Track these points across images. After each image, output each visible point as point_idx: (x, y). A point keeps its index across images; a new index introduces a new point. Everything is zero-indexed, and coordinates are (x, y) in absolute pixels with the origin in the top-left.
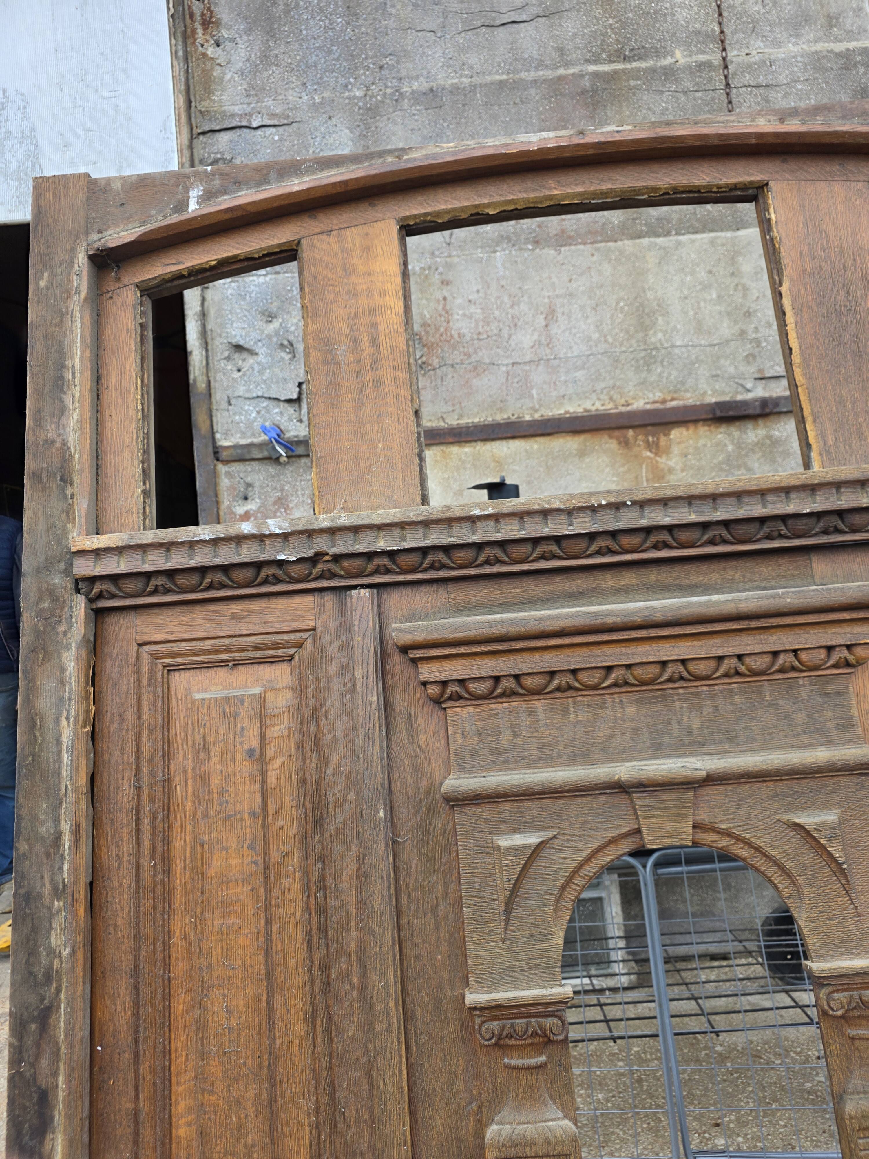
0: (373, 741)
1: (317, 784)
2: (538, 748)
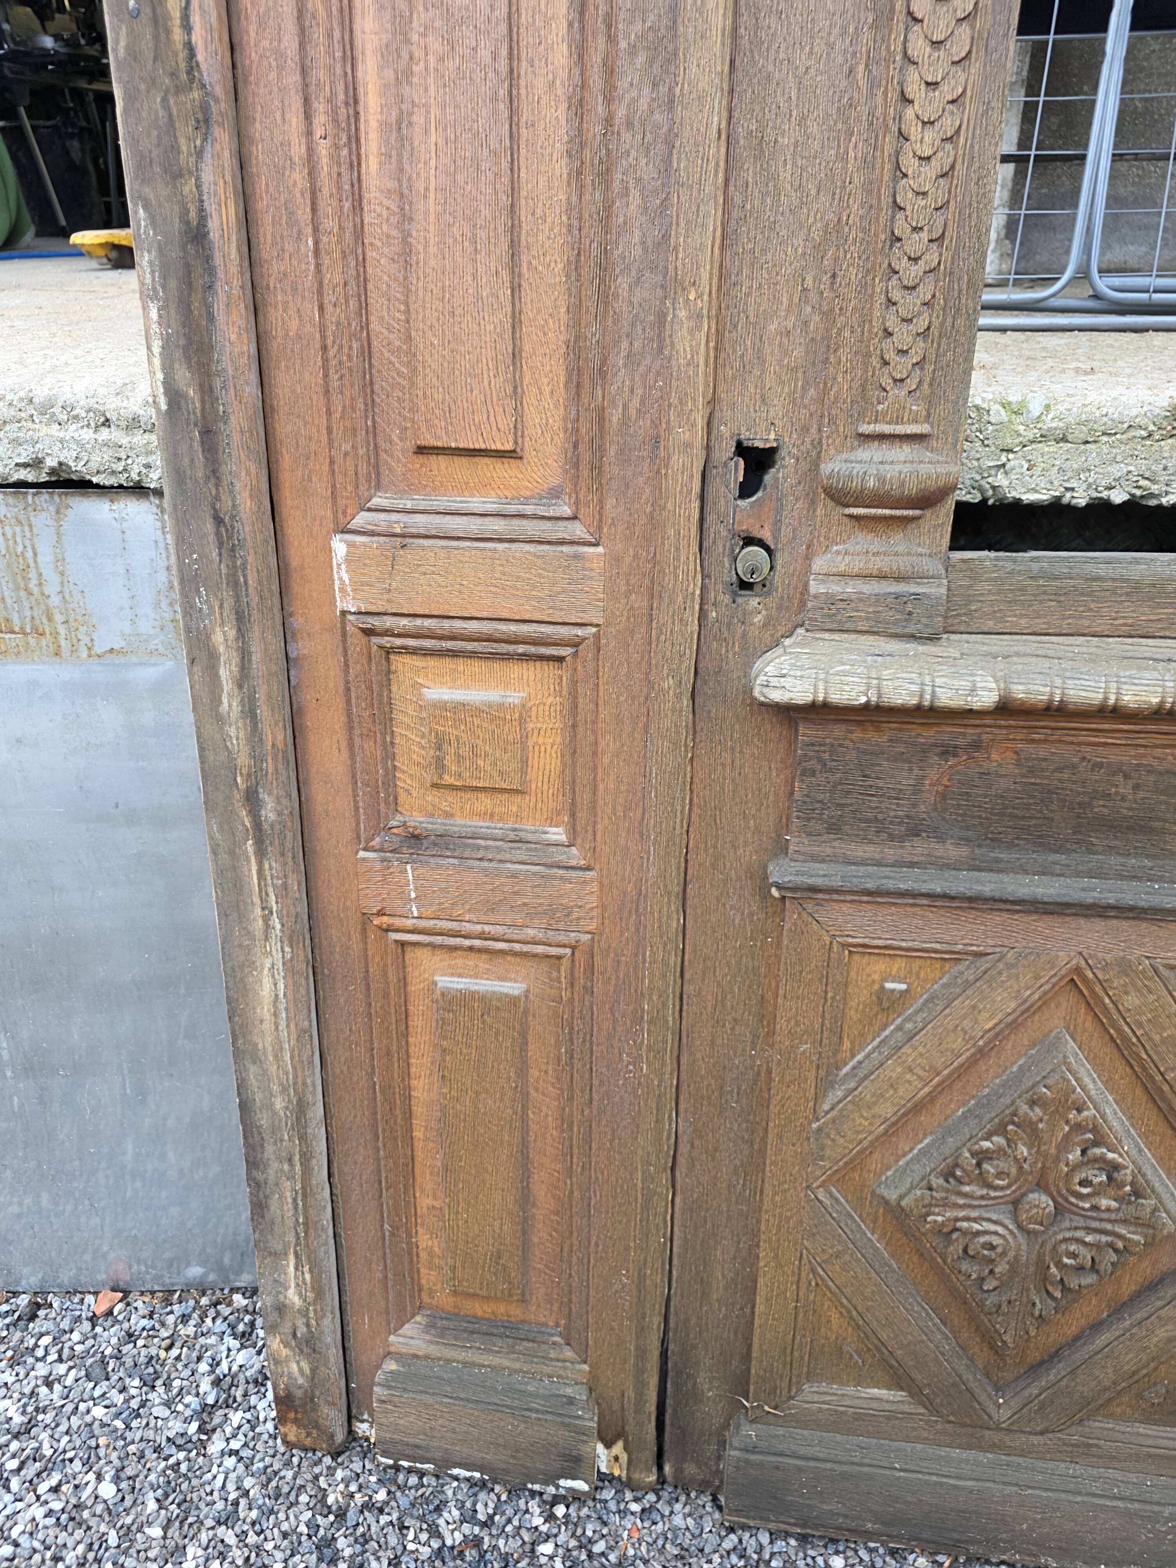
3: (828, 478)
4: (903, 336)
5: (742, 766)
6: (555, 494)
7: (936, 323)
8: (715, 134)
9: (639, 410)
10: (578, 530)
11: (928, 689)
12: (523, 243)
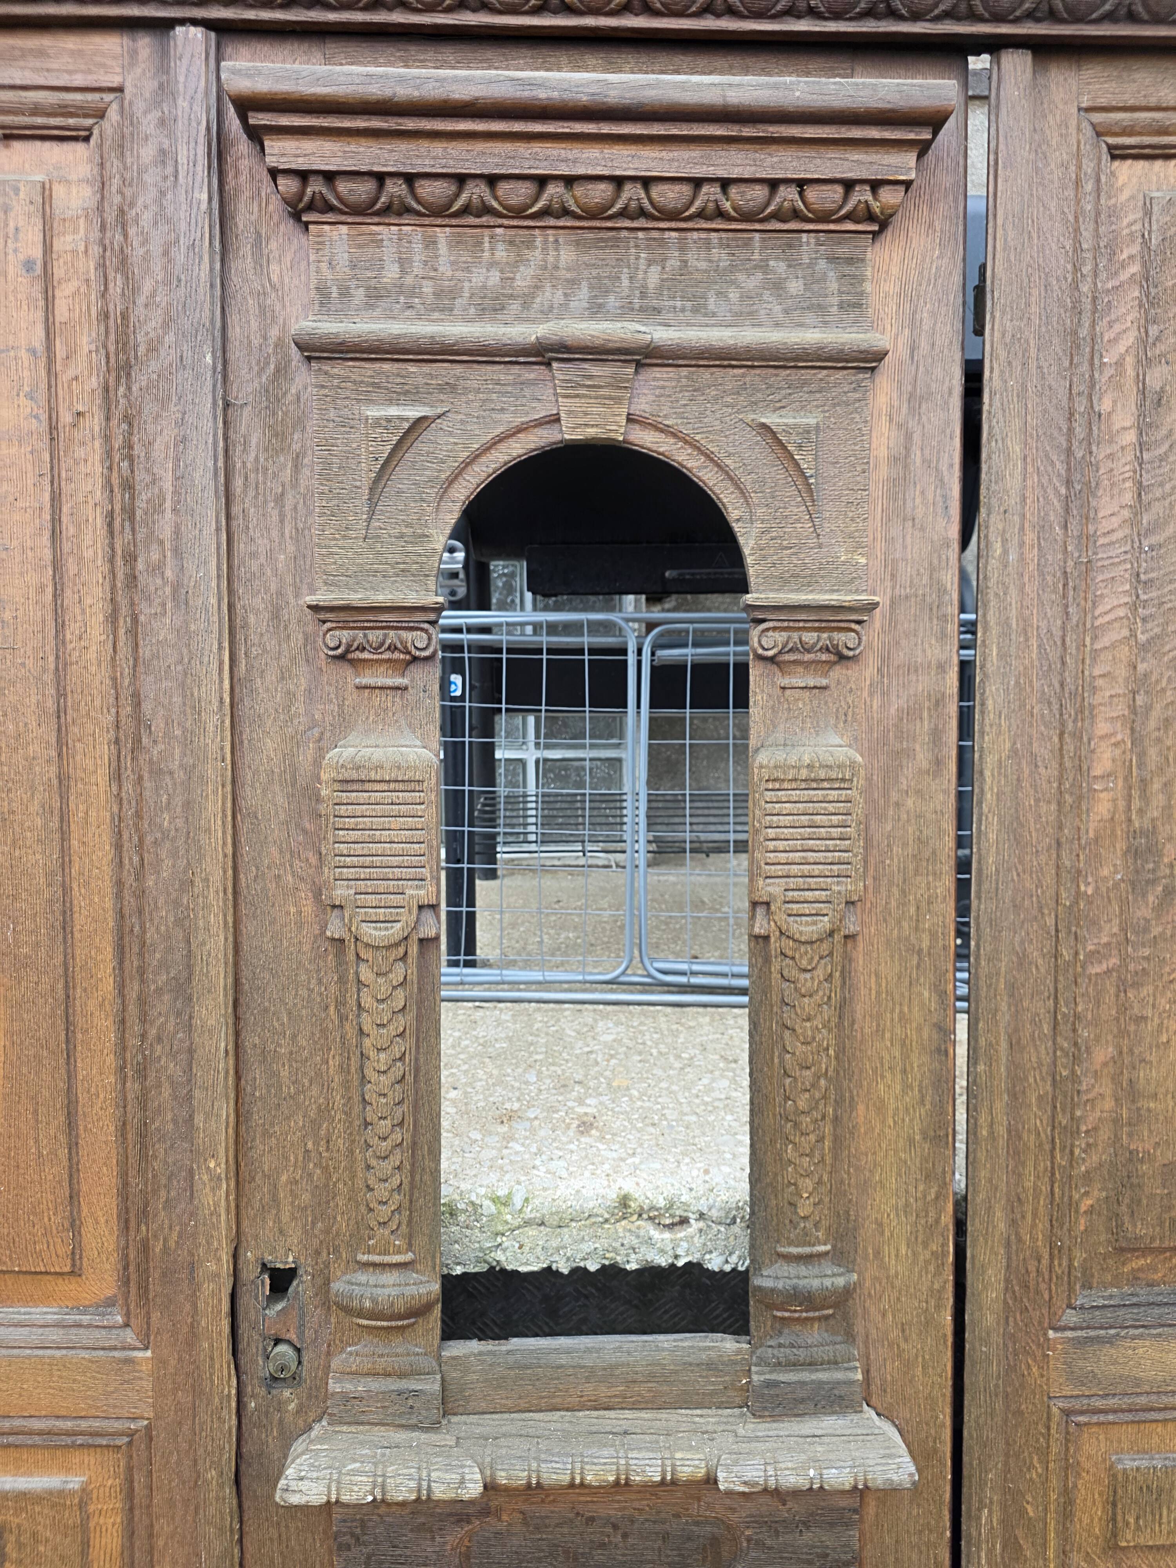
0: (201, 258)
1: (123, 318)
2: (434, 294)
3: (336, 1296)
4: (382, 1191)
5: (288, 1539)
6: (110, 1302)
7: (405, 1181)
8: (222, 1053)
9: (177, 1243)
10: (129, 1336)
11: (425, 1484)
12: (80, 1112)
